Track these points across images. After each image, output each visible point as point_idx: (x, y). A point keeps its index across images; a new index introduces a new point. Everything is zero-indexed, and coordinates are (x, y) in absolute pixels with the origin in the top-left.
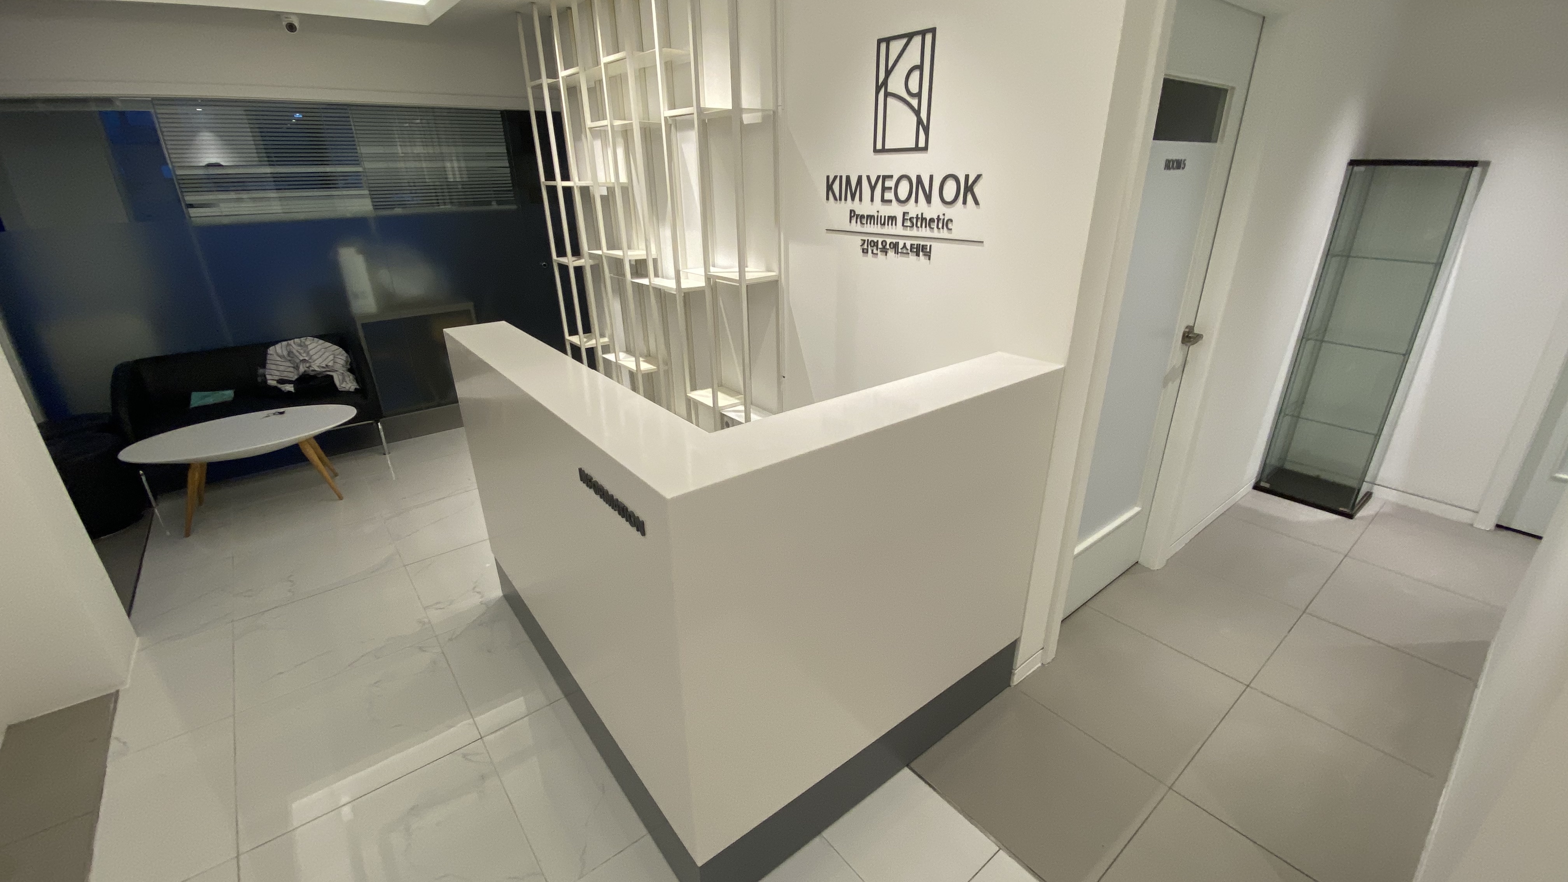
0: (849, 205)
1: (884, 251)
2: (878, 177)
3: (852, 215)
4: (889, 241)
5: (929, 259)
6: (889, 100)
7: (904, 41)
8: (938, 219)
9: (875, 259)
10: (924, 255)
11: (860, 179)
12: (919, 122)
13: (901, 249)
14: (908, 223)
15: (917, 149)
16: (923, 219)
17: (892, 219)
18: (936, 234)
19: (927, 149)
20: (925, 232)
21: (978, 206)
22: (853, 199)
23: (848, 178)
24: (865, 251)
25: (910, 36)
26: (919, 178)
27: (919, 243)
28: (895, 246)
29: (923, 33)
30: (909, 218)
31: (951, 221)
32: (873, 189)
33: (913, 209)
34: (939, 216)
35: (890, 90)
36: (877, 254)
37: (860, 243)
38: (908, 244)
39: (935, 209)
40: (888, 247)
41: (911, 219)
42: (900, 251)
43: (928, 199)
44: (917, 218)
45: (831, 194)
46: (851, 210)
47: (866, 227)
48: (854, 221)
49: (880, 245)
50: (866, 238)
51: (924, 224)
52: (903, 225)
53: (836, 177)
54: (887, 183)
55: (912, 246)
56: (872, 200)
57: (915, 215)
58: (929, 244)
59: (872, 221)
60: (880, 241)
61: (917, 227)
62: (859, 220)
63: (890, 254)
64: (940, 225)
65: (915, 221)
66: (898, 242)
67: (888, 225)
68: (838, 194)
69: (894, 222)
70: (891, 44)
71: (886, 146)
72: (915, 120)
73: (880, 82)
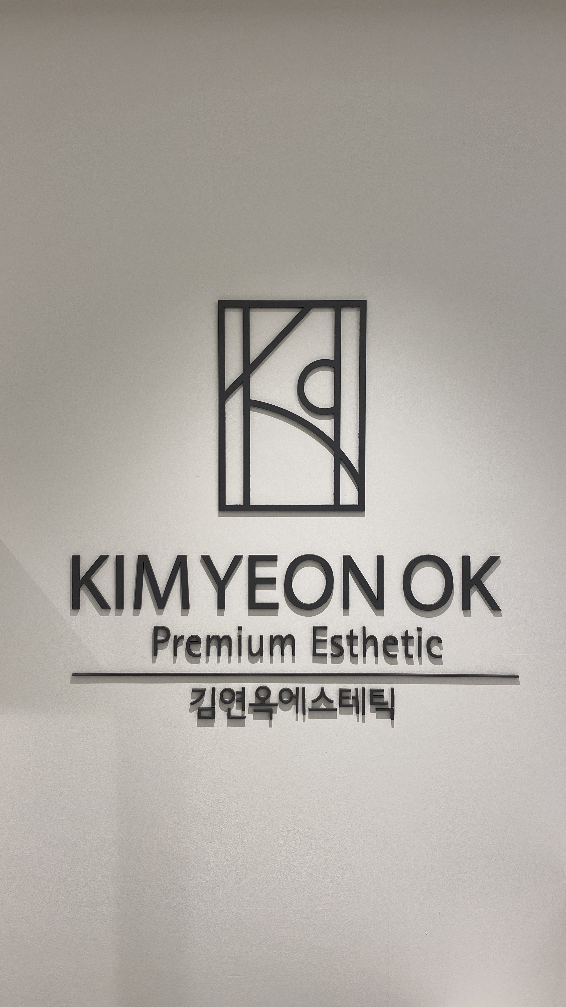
0: (149, 616)
1: (263, 707)
2: (237, 559)
3: (160, 638)
4: (275, 688)
5: (392, 718)
6: (256, 416)
7: (289, 315)
8: (407, 638)
9: (236, 730)
10: (378, 710)
11: (181, 562)
12: (340, 460)
13: (313, 702)
14: (328, 649)
15: (336, 508)
16: (369, 640)
17: (284, 641)
18: (401, 666)
19: (363, 510)
20: (372, 664)
21: (496, 612)
22: (161, 602)
23: (144, 562)
24: (206, 716)
25: (304, 307)
26: (348, 561)
27: (360, 686)
28: (291, 698)
29: (337, 307)
30: (329, 638)
31: (439, 641)
32: (221, 583)
34: (406, 633)
35: (255, 395)
36: (243, 717)
37: (190, 696)
38: (332, 691)
39: (397, 619)
40: (274, 698)
41: (335, 641)
42: (309, 705)
43: (377, 603)
44: (351, 638)
45: (85, 597)
46: (155, 627)
47: (207, 662)
48: (166, 652)
49: (250, 698)
50: (207, 686)
51: (370, 650)
52: (315, 654)
53: (102, 559)
54: (262, 572)
55: (343, 694)
56: (221, 605)
57: (344, 634)
58: (386, 687)
59: (224, 649)
60: (251, 689)
61: (354, 656)
62: (182, 649)
63: (280, 714)
64: (413, 650)
65: (344, 644)
66: (304, 689)
67: (272, 654)
68: (109, 596)
69: (288, 649)
70: (256, 316)
71: (254, 501)
72: (328, 457)
73: (230, 380)
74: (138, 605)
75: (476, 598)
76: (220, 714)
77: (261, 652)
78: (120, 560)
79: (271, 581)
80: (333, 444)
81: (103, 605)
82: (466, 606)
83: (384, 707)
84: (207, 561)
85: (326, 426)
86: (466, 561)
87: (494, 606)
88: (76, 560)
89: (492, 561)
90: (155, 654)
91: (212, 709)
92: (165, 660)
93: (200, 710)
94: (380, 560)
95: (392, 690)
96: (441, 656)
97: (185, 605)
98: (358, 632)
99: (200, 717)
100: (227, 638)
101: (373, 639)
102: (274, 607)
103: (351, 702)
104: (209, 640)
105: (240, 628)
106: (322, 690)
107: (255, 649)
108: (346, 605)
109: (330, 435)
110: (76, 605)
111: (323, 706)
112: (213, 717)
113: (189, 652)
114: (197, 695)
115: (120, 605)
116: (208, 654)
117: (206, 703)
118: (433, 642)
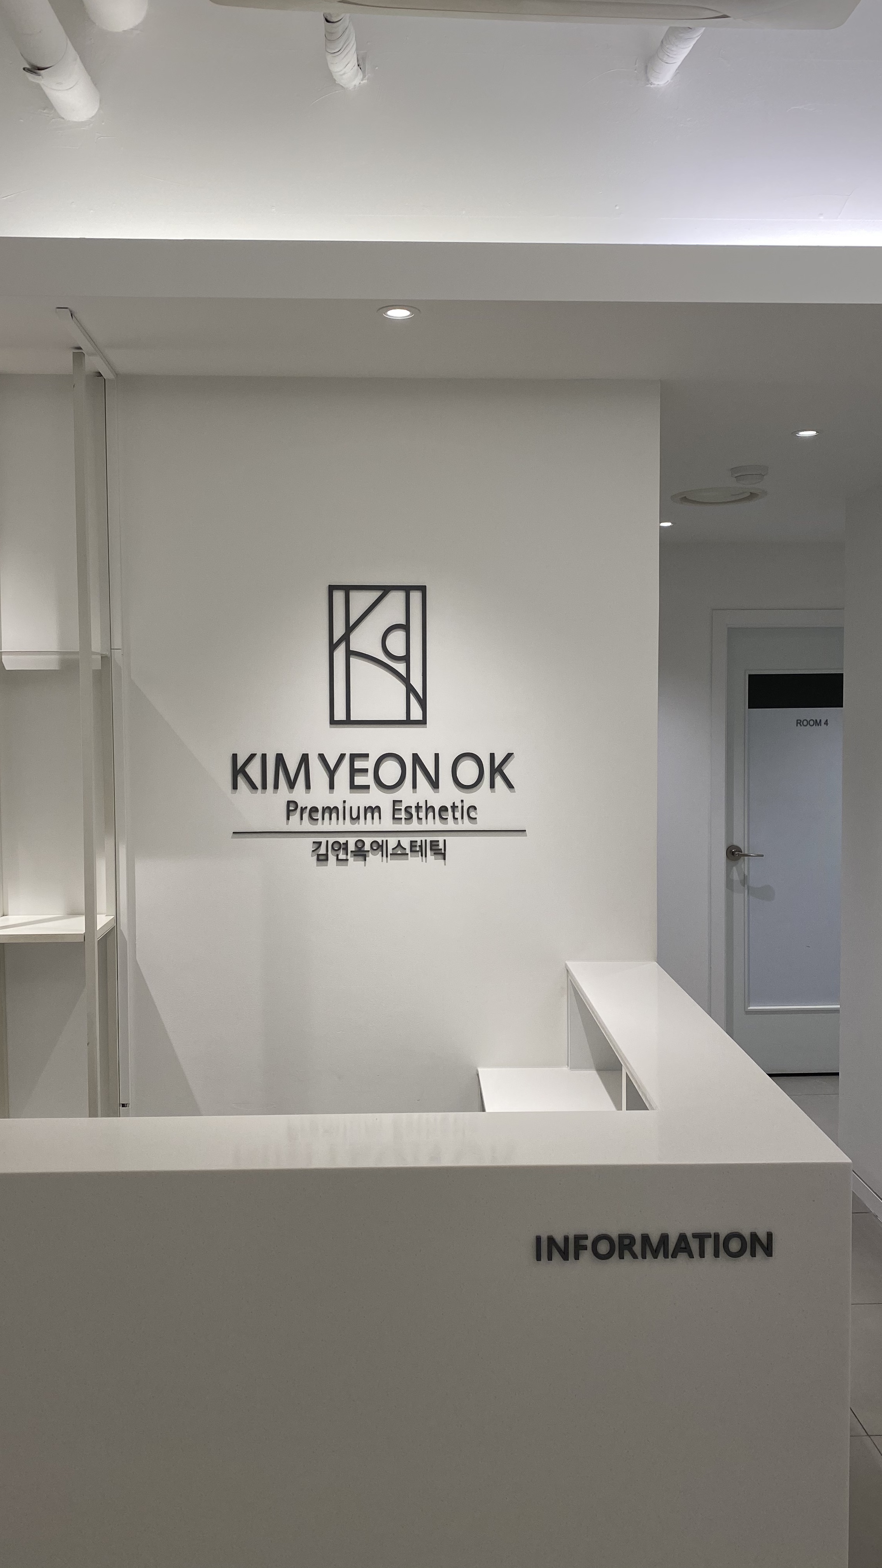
0: (284, 794)
1: (360, 853)
2: (342, 756)
3: (291, 808)
4: (368, 841)
5: (444, 859)
6: (353, 660)
7: (376, 594)
8: (454, 807)
9: (342, 868)
10: (434, 854)
11: (305, 758)
12: (410, 689)
13: (393, 849)
14: (403, 815)
15: (408, 722)
16: (430, 809)
17: (374, 810)
18: (451, 825)
19: (426, 723)
20: (432, 824)
21: (512, 790)
22: (292, 785)
23: (280, 758)
24: (322, 859)
25: (386, 590)
26: (416, 758)
27: (423, 839)
28: (378, 847)
29: (407, 590)
30: (403, 808)
31: (475, 808)
32: (331, 772)
33: (407, 796)
34: (454, 804)
35: (353, 647)
36: (347, 860)
37: (311, 848)
38: (406, 842)
39: (448, 794)
40: (367, 847)
41: (407, 809)
42: (390, 851)
43: (435, 784)
44: (418, 808)
45: (241, 781)
46: (288, 801)
47: (323, 824)
48: (295, 817)
49: (351, 847)
50: (323, 840)
51: (430, 815)
52: (394, 818)
53: (252, 756)
54: (358, 765)
55: (413, 844)
56: (332, 786)
57: (414, 805)
58: (441, 839)
59: (334, 815)
60: (352, 841)
61: (419, 819)
62: (306, 815)
63: (371, 857)
64: (458, 815)
65: (413, 811)
66: (387, 841)
67: (365, 818)
68: (258, 781)
69: (376, 815)
70: (353, 594)
71: (353, 718)
72: (403, 688)
73: (336, 637)
74: (276, 786)
75: (498, 780)
76: (332, 858)
77: (358, 817)
78: (264, 756)
79: (366, 771)
80: (406, 680)
81: (253, 787)
82: (492, 786)
83: (439, 852)
84: (322, 757)
85: (401, 667)
86: (492, 756)
87: (510, 786)
88: (235, 756)
89: (509, 756)
90: (288, 819)
91: (327, 855)
92: (295, 823)
93: (318, 855)
94: (437, 756)
95: (445, 841)
96: (476, 818)
97: (308, 786)
98: (422, 804)
99: (318, 860)
100: (336, 808)
101: (433, 808)
102: (367, 787)
103: (418, 849)
104: (324, 809)
105: (344, 802)
106: (399, 841)
107: (355, 815)
108: (414, 786)
109: (404, 674)
110: (235, 786)
111: (399, 852)
112: (327, 859)
113: (310, 817)
114: (316, 846)
115: (264, 787)
116: (323, 819)
117: (322, 851)
118: (471, 810)
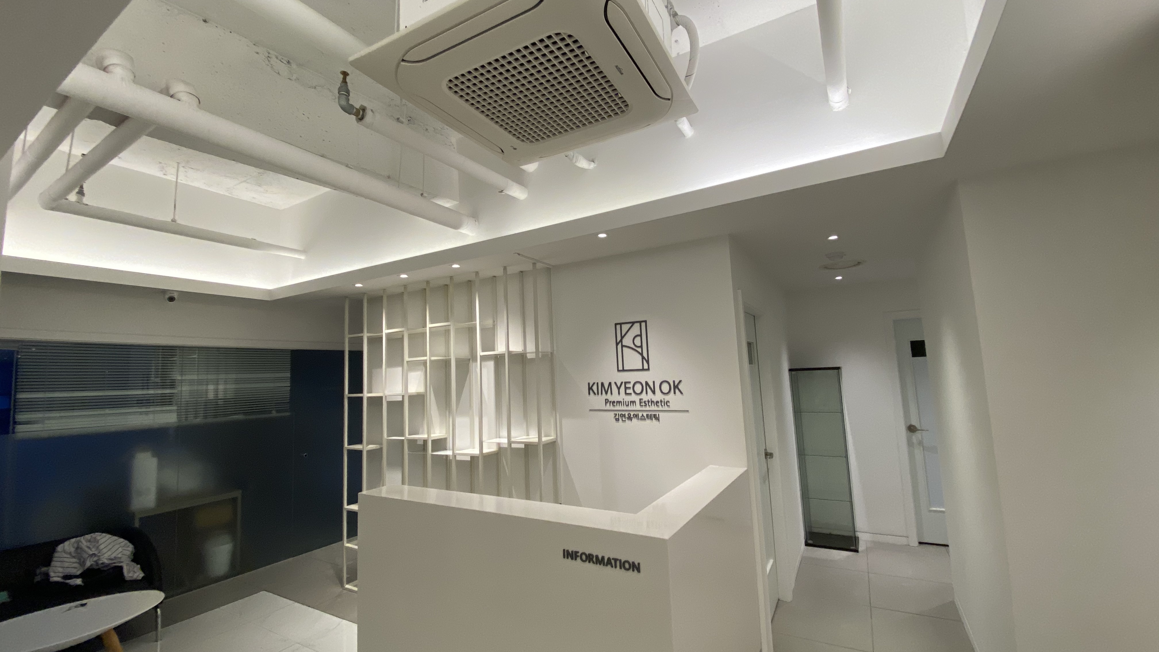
0: (604, 396)
1: (630, 418)
2: (622, 383)
3: (607, 401)
4: (632, 414)
5: (659, 421)
6: (624, 349)
7: (630, 325)
8: (661, 401)
9: (624, 424)
10: (655, 419)
11: (610, 384)
12: (643, 358)
13: (641, 417)
14: (643, 404)
15: (643, 369)
16: (652, 402)
17: (633, 402)
18: (660, 408)
20: (654, 408)
22: (606, 393)
23: (602, 384)
24: (617, 420)
25: (633, 323)
26: (647, 383)
27: (651, 413)
28: (636, 416)
29: (640, 322)
30: (643, 401)
31: (669, 402)
32: (619, 388)
33: (644, 397)
34: (661, 400)
35: (624, 344)
36: (625, 421)
37: (613, 416)
38: (645, 414)
39: (658, 396)
40: (632, 416)
41: (645, 402)
42: (640, 418)
43: (654, 392)
44: (648, 401)
45: (591, 392)
46: (605, 399)
47: (617, 407)
48: (608, 404)
49: (627, 416)
50: (617, 413)
51: (653, 404)
52: (640, 405)
53: (594, 383)
54: (628, 385)
55: (647, 415)
56: (619, 393)
57: (647, 400)
58: (657, 414)
59: (620, 404)
60: (627, 414)
61: (649, 406)
62: (611, 404)
63: (633, 419)
64: (663, 404)
65: (647, 403)
66: (638, 414)
67: (631, 405)
68: (596, 392)
69: (634, 404)
70: (623, 326)
71: (625, 369)
72: (641, 357)
73: (618, 341)
74: (602, 394)
75: (677, 391)
76: (620, 419)
77: (628, 405)
78: (598, 383)
79: (630, 388)
80: (641, 354)
81: (595, 394)
82: (675, 393)
83: (658, 419)
84: (615, 383)
85: (639, 350)
86: (674, 382)
87: (681, 393)
88: (589, 384)
89: (680, 381)
90: (606, 405)
92: (609, 407)
94: (654, 382)
95: (659, 415)
96: (668, 406)
97: (611, 394)
98: (650, 400)
100: (621, 402)
101: (654, 401)
102: (631, 394)
103: (649, 417)
104: (617, 402)
105: (624, 399)
108: (647, 393)
109: (641, 352)
110: (589, 394)
111: (643, 418)
113: (613, 405)
114: (615, 415)
115: (598, 394)
116: (617, 405)
117: (617, 417)
118: (667, 402)
